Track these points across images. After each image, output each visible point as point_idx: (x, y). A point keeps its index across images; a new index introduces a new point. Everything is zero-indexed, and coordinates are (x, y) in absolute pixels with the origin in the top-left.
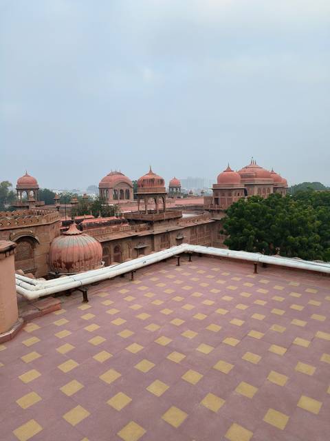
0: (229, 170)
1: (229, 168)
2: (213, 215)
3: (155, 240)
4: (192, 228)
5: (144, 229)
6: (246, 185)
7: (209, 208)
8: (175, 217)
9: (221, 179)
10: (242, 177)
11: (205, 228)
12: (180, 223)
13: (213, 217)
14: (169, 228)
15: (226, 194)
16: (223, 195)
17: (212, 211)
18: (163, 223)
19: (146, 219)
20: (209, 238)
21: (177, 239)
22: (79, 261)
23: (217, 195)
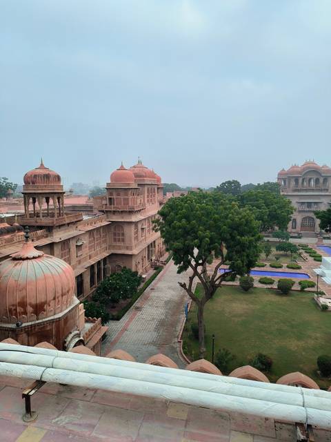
0: (122, 168)
1: (122, 166)
2: (108, 216)
3: (55, 248)
4: (90, 232)
5: (42, 237)
6: (139, 185)
7: (104, 209)
8: (76, 220)
9: (115, 177)
10: (136, 177)
11: (102, 230)
12: (79, 227)
13: (108, 218)
14: (70, 233)
15: (122, 193)
16: (119, 195)
17: (107, 211)
18: (62, 228)
19: (44, 224)
20: (105, 241)
21: (77, 246)
22: (54, 299)
23: (111, 194)
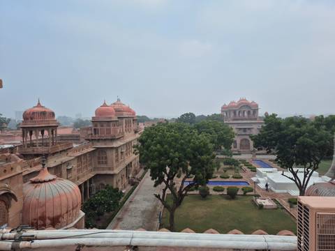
0: (105, 105)
2: (93, 143)
4: (78, 157)
5: (39, 163)
6: (119, 118)
7: (90, 138)
8: (67, 148)
9: (98, 112)
10: (116, 111)
11: (88, 155)
12: (69, 154)
13: (93, 145)
15: (105, 125)
16: (102, 126)
17: (92, 140)
19: (40, 153)
21: (67, 169)
22: (67, 212)
23: (96, 126)
